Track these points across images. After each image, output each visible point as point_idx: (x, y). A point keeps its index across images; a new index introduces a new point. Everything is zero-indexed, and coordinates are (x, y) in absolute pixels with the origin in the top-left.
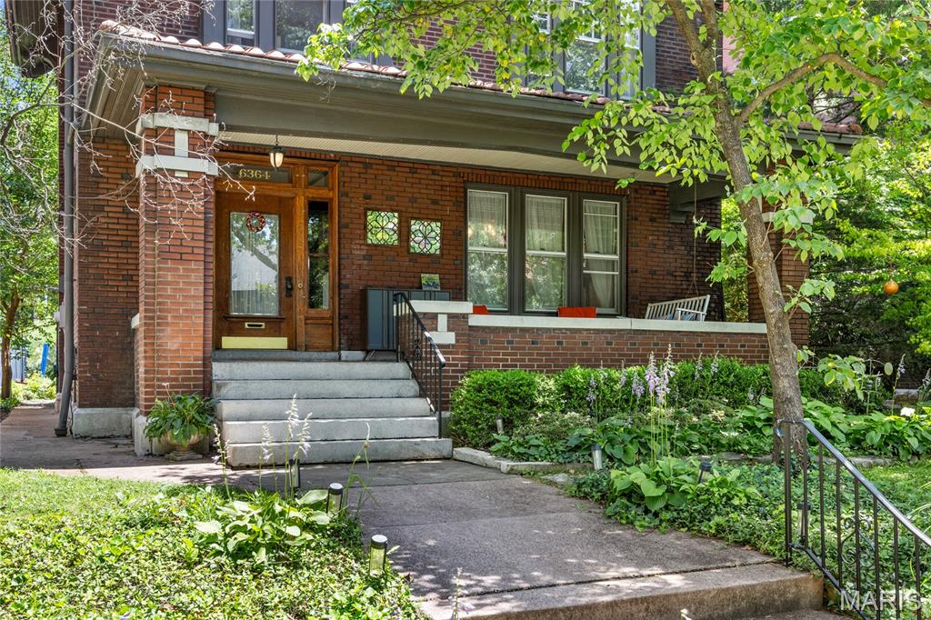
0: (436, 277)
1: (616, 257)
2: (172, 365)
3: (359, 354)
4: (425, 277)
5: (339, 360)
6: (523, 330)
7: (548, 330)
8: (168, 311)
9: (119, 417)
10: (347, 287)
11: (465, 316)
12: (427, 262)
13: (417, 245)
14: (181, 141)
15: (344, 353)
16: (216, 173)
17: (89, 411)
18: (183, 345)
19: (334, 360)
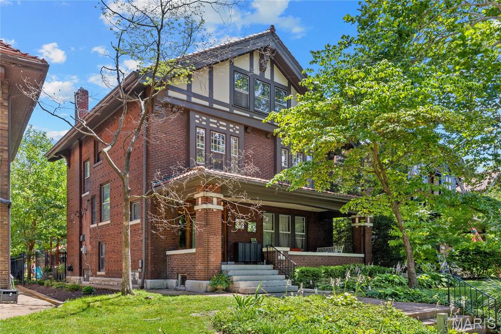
0: (255, 239)
1: (304, 234)
2: (212, 266)
3: (233, 263)
4: (252, 239)
5: (227, 264)
6: (301, 256)
7: (307, 256)
8: (211, 250)
9: (163, 282)
10: (230, 242)
11: (287, 252)
12: (252, 234)
13: (249, 230)
14: (215, 200)
15: (229, 262)
16: (223, 209)
17: (154, 280)
18: (215, 260)
19: (226, 264)
